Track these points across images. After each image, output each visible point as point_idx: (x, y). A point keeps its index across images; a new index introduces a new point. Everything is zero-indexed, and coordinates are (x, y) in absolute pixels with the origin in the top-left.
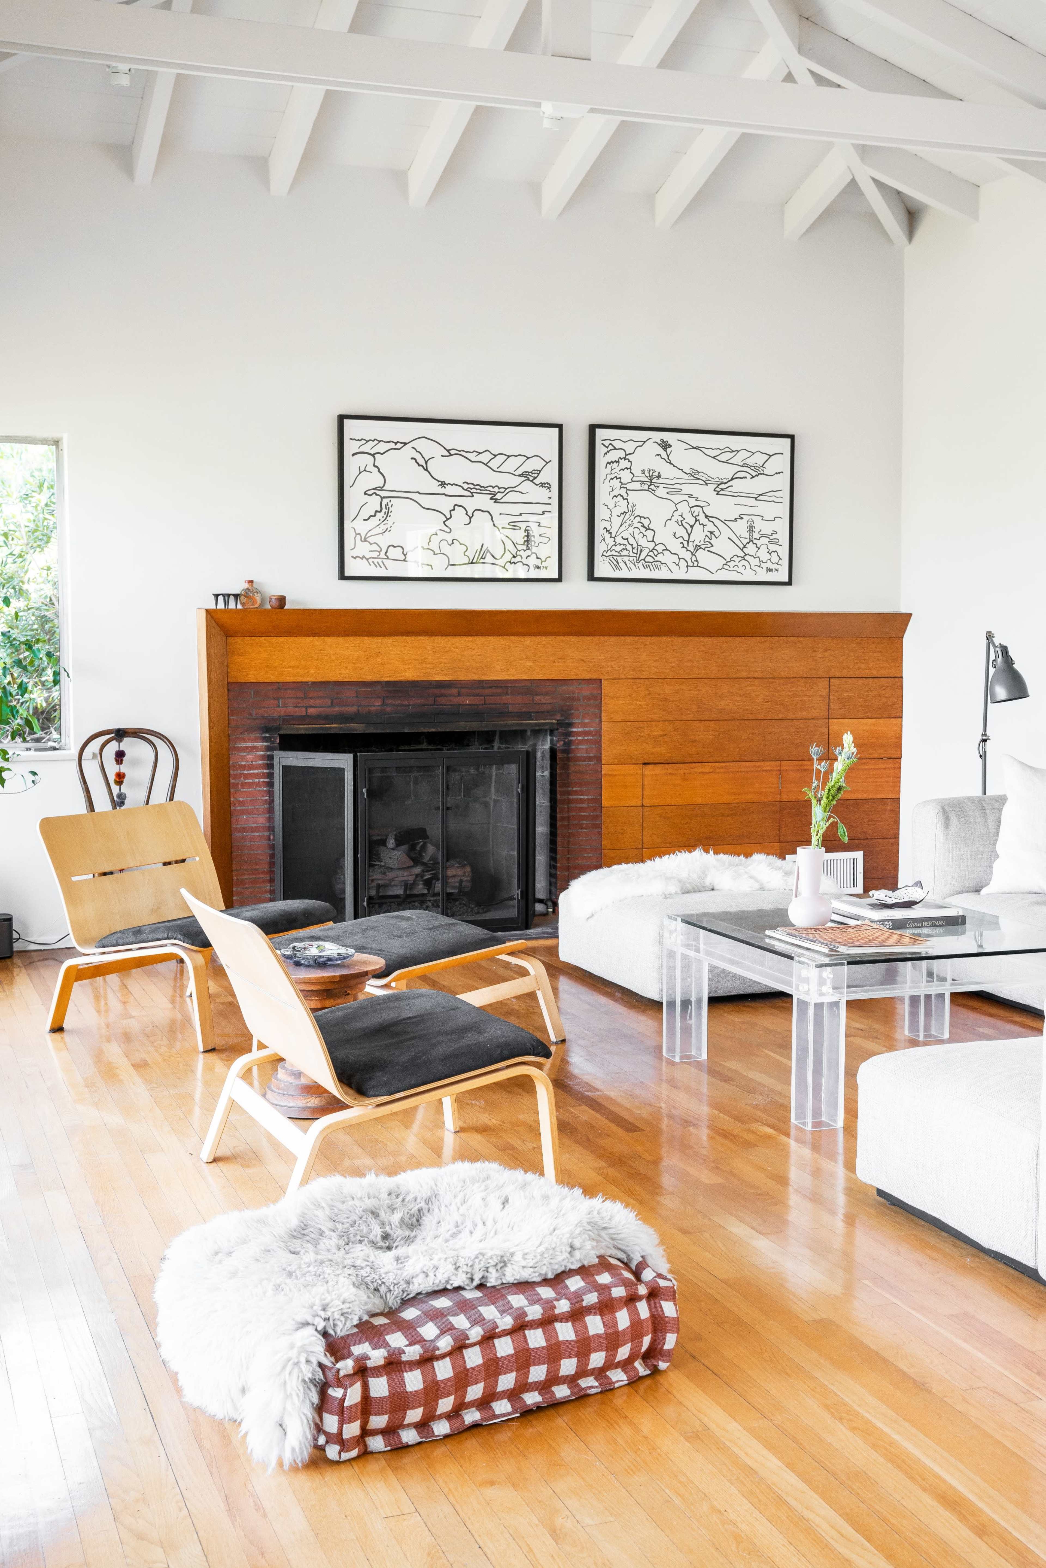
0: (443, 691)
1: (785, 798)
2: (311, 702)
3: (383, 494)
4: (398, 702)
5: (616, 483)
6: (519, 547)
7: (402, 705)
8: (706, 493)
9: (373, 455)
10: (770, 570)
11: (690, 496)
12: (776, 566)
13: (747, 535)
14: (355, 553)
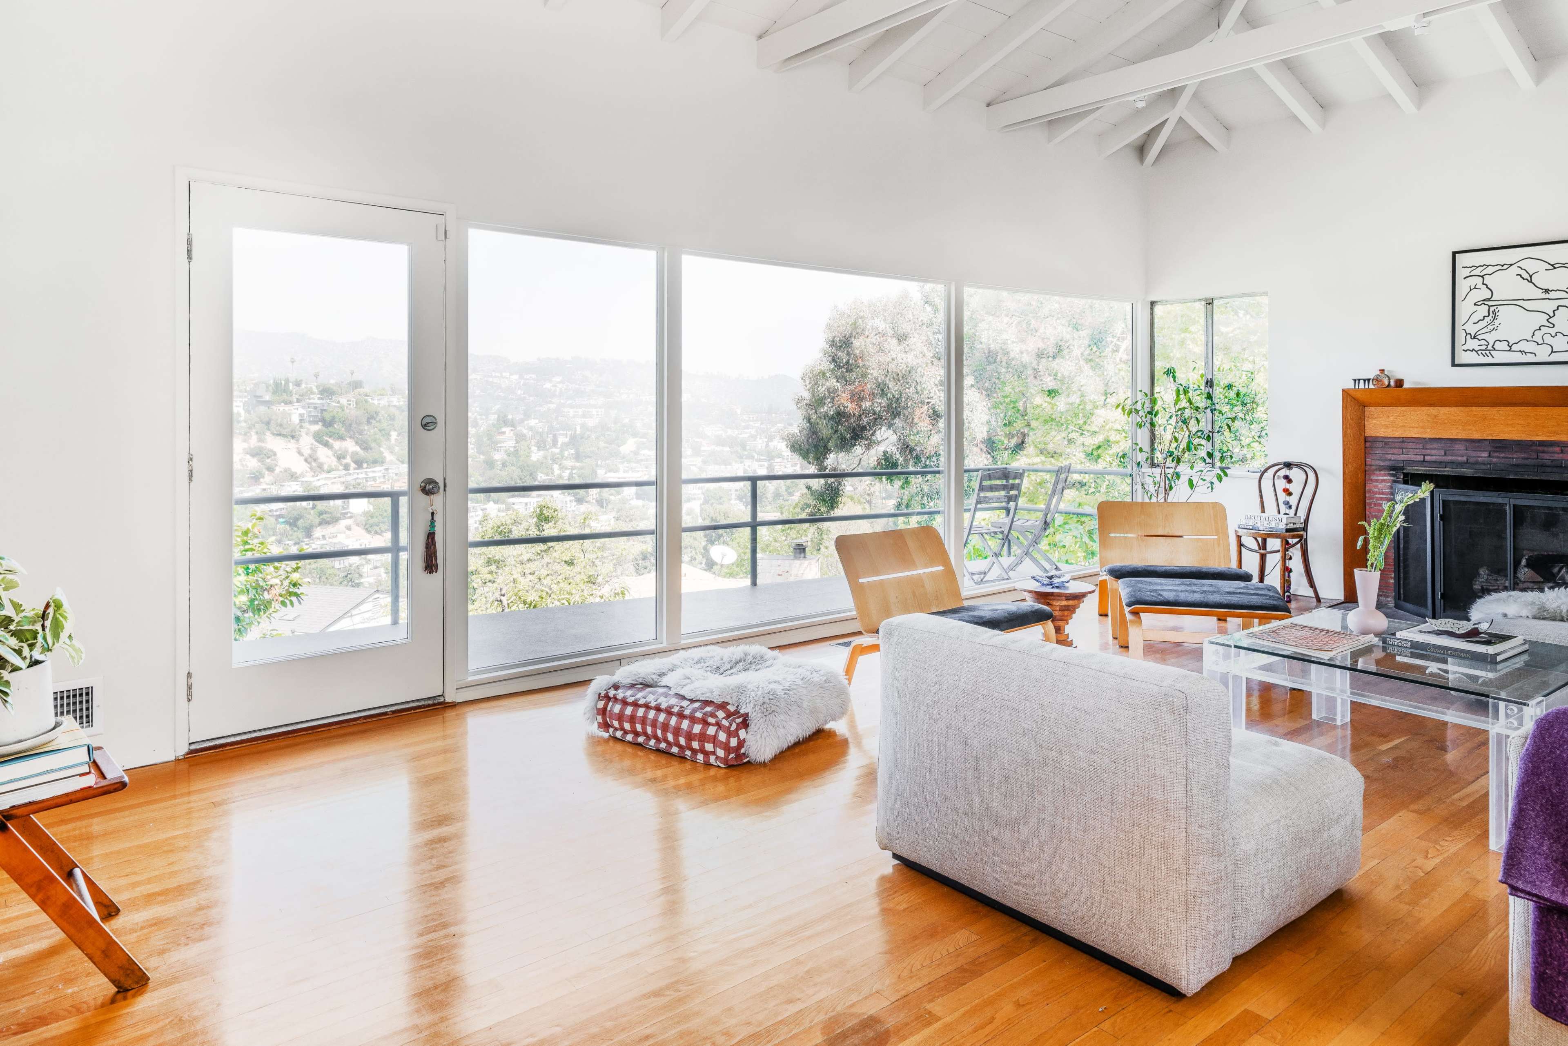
0: (1546, 449)
2: (1428, 452)
3: (1490, 303)
7: (1507, 458)
9: (1482, 277)
14: (1465, 347)
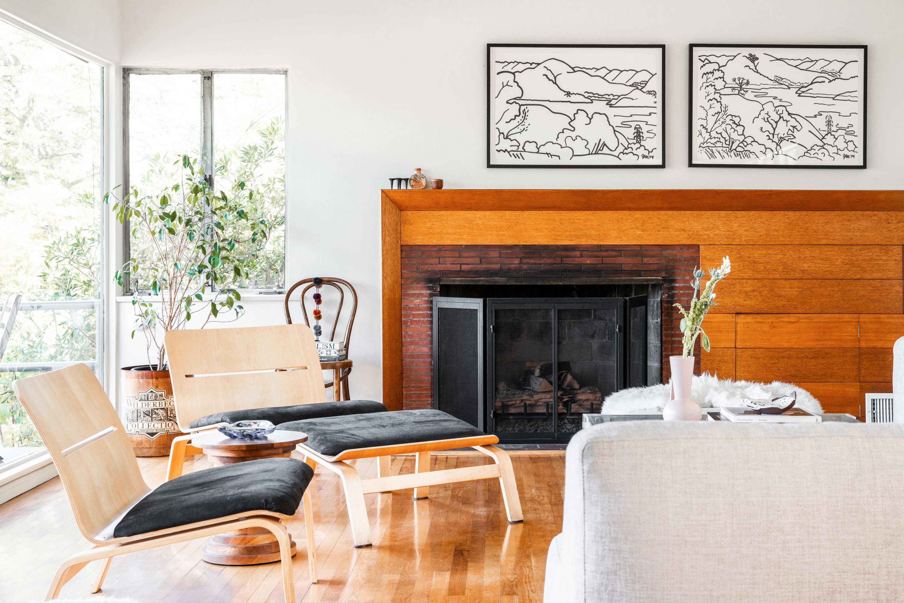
0: (568, 253)
1: (863, 344)
2: (464, 260)
3: (521, 102)
4: (532, 261)
5: (711, 90)
6: (631, 141)
7: (536, 264)
8: (789, 95)
9: (513, 74)
10: (847, 156)
11: (775, 98)
12: (852, 153)
13: (826, 128)
14: (499, 148)
